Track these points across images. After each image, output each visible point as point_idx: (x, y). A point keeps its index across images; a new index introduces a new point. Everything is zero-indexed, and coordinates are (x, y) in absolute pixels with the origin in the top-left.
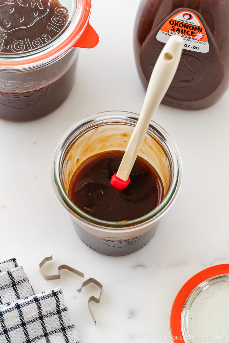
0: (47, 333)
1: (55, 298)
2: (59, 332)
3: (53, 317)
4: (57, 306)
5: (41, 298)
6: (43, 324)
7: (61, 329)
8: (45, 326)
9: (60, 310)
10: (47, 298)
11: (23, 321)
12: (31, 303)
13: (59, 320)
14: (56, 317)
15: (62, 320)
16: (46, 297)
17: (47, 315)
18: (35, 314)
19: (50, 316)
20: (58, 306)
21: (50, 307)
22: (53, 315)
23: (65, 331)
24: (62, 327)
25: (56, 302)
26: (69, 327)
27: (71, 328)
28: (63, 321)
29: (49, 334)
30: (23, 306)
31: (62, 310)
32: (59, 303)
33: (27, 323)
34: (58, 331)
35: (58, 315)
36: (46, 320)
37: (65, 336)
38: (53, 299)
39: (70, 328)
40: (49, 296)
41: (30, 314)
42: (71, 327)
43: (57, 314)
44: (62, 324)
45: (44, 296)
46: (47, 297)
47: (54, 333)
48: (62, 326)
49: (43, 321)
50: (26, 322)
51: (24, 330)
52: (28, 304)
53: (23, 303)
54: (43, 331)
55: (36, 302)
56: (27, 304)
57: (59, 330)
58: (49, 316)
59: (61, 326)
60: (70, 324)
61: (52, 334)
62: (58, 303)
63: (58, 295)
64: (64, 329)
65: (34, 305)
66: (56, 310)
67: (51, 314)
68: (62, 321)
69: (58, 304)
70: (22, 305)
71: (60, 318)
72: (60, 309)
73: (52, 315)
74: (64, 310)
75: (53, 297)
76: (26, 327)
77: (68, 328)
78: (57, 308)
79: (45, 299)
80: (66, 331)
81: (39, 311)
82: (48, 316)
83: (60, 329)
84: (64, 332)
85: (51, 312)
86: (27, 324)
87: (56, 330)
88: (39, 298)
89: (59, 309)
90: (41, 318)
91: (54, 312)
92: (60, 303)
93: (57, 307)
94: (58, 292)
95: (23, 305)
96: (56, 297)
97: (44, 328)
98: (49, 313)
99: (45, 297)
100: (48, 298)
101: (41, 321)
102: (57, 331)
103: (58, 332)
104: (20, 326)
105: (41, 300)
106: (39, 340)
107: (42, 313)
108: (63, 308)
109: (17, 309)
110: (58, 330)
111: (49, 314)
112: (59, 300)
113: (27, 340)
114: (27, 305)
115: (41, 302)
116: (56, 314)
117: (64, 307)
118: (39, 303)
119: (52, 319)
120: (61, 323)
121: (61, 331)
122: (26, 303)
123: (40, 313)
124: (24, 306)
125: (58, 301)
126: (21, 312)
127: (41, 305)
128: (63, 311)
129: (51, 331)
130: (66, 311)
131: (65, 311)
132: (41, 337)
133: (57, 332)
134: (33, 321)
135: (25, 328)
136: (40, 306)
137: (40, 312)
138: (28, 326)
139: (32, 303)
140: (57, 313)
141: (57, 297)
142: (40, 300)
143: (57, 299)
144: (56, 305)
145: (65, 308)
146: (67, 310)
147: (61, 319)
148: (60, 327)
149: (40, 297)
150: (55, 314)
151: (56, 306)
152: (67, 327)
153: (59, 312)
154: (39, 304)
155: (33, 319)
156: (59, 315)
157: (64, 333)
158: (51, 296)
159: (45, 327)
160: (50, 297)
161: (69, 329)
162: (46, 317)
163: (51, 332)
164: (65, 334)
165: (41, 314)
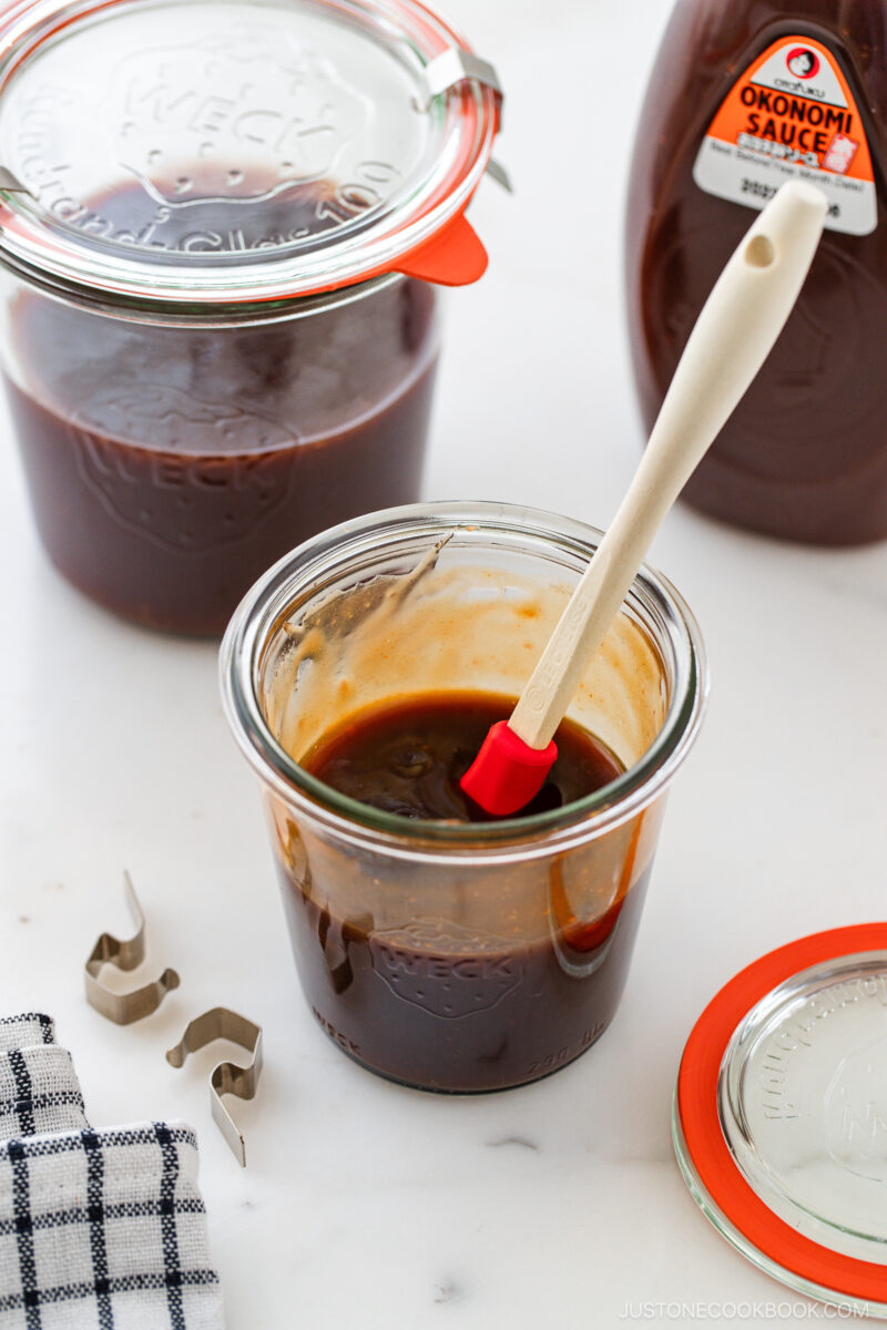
0: (107, 1282)
1: (161, 1150)
2: (155, 1286)
3: (141, 1220)
4: (166, 1182)
5: (111, 1139)
6: (100, 1240)
7: (164, 1276)
8: (104, 1251)
9: (175, 1202)
10: (130, 1143)
11: (24, 1211)
12: (67, 1148)
13: (164, 1239)
14: (154, 1223)
15: (175, 1243)
16: (129, 1136)
17: (121, 1210)
18: (75, 1192)
19: (130, 1215)
20: (168, 1184)
21: (138, 1180)
22: (144, 1214)
23: (180, 1291)
24: (171, 1271)
25: (166, 1165)
26: (196, 1276)
27: (204, 1282)
28: (176, 1247)
29: (115, 1286)
30: (34, 1155)
31: (182, 1206)
32: (174, 1171)
33: (40, 1222)
34: (150, 1282)
35: (163, 1219)
36: (111, 1226)
37: (174, 1308)
38: (155, 1151)
39: (197, 1282)
40: (140, 1137)
41: (57, 1188)
42: (204, 1277)
43: (159, 1213)
44: (173, 1255)
45: (120, 1134)
46: (133, 1138)
47: (133, 1288)
48: (170, 1267)
49: (99, 1229)
50: (37, 1218)
51: (23, 1246)
52: (56, 1151)
53: (39, 1143)
54: (95, 1269)
55: (86, 1149)
56: (52, 1147)
57: (154, 1281)
58: (126, 1213)
59: (166, 1263)
60: (202, 1265)
61: (126, 1289)
62: (169, 1170)
63: (175, 1141)
64: (174, 1280)
65: (80, 1158)
66: (159, 1198)
67: (136, 1210)
68: (172, 1245)
69: (171, 1177)
70: (33, 1148)
71: (169, 1233)
72: (176, 1197)
73: (137, 1214)
74: (190, 1206)
75: (154, 1144)
76: (30, 1238)
77: (193, 1278)
78: (162, 1191)
79: (123, 1144)
80: (183, 1292)
81: (93, 1186)
82: (122, 1215)
83: (161, 1276)
84: (172, 1291)
85: (138, 1200)
86: (37, 1228)
87: (146, 1276)
88: (102, 1135)
89: (169, 1198)
90: (96, 1213)
91: (150, 1203)
92: (177, 1175)
93: (163, 1184)
94: (178, 1131)
95: (37, 1149)
96: (167, 1148)
97: (98, 1255)
98: (130, 1200)
99: (125, 1138)
100: (138, 1142)
101: (95, 1225)
102: (147, 1281)
103: (151, 1286)
104: (11, 1227)
105: (108, 1145)
106: (72, 1301)
107: (101, 1195)
108: (186, 1197)
109: (13, 1160)
110: (153, 1277)
111: (130, 1205)
112: (176, 1159)
113: (25, 1288)
114: (50, 1153)
115: (107, 1152)
116: (155, 1212)
117: (193, 1197)
118: (96, 1155)
119: (138, 1228)
120: (169, 1250)
121: (161, 1286)
122: (48, 1146)
123: (95, 1195)
124: (42, 1153)
125: (172, 1165)
126: (24, 1175)
127: (102, 1164)
128: (186, 1210)
129: (124, 1274)
130: (197, 1214)
131: (193, 1210)
132: (83, 1290)
133: (147, 1287)
134: (63, 1218)
135: (27, 1241)
136: (98, 1168)
137: (94, 1190)
138: (39, 1235)
139: (72, 1148)
140: (159, 1208)
141: (170, 1146)
142: (104, 1144)
143: (169, 1153)
144: (160, 1176)
145: (193, 1201)
146: (200, 1211)
147: (170, 1235)
148: (161, 1269)
149: (106, 1135)
150: (151, 1213)
151: (163, 1181)
152: (189, 1273)
153: (167, 1207)
154: (97, 1158)
155: (65, 1213)
156: (166, 1221)
157: (173, 1294)
158: (148, 1137)
159: (104, 1255)
160: (145, 1142)
161: (194, 1285)
162: (116, 1216)
163: (125, 1279)
164: (177, 1299)
165: (97, 1197)
